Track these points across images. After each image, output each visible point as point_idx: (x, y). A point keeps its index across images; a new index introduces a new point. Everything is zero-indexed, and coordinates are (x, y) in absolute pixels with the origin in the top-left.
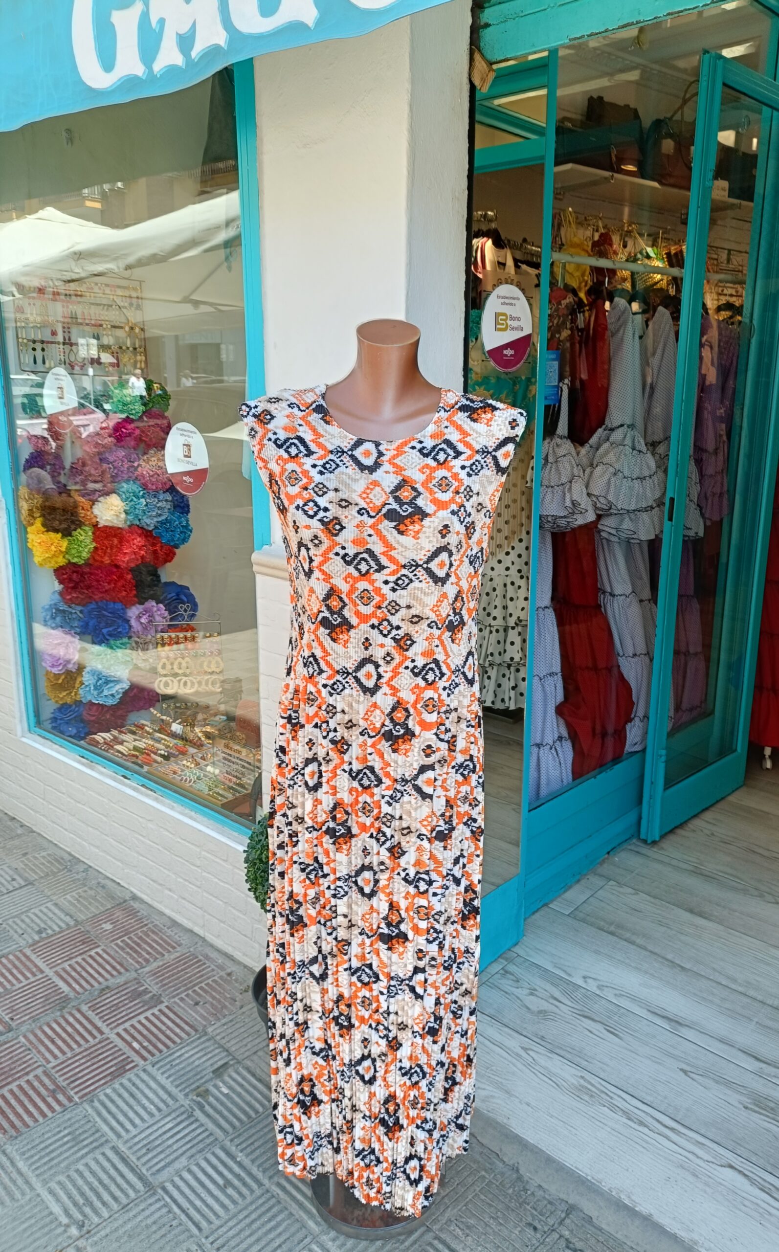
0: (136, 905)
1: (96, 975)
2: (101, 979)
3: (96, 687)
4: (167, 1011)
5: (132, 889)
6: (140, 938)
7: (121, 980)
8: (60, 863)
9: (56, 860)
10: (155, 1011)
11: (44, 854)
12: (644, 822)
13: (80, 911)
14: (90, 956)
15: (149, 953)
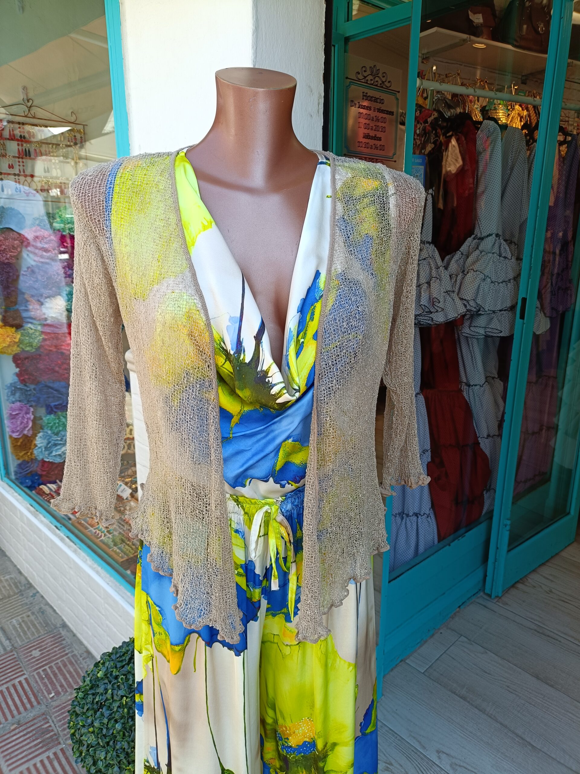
0: (63, 633)
1: (13, 708)
2: (15, 712)
3: (46, 449)
4: (60, 755)
5: (64, 618)
6: (59, 668)
7: (31, 715)
8: (17, 587)
9: (15, 584)
10: (50, 754)
11: (7, 577)
12: (489, 579)
13: (19, 636)
14: (14, 686)
15: (62, 686)
